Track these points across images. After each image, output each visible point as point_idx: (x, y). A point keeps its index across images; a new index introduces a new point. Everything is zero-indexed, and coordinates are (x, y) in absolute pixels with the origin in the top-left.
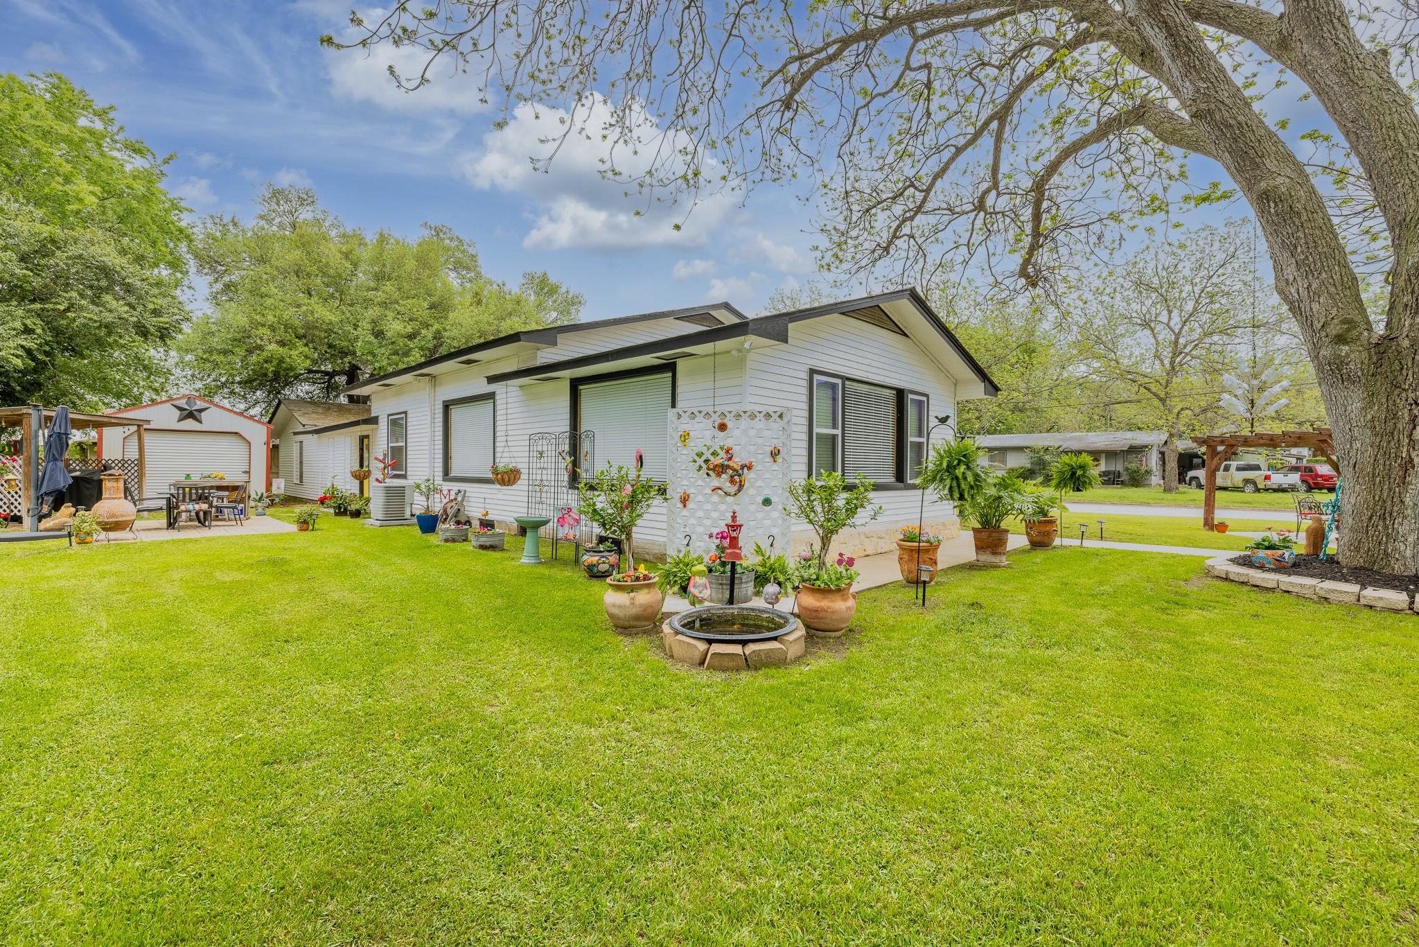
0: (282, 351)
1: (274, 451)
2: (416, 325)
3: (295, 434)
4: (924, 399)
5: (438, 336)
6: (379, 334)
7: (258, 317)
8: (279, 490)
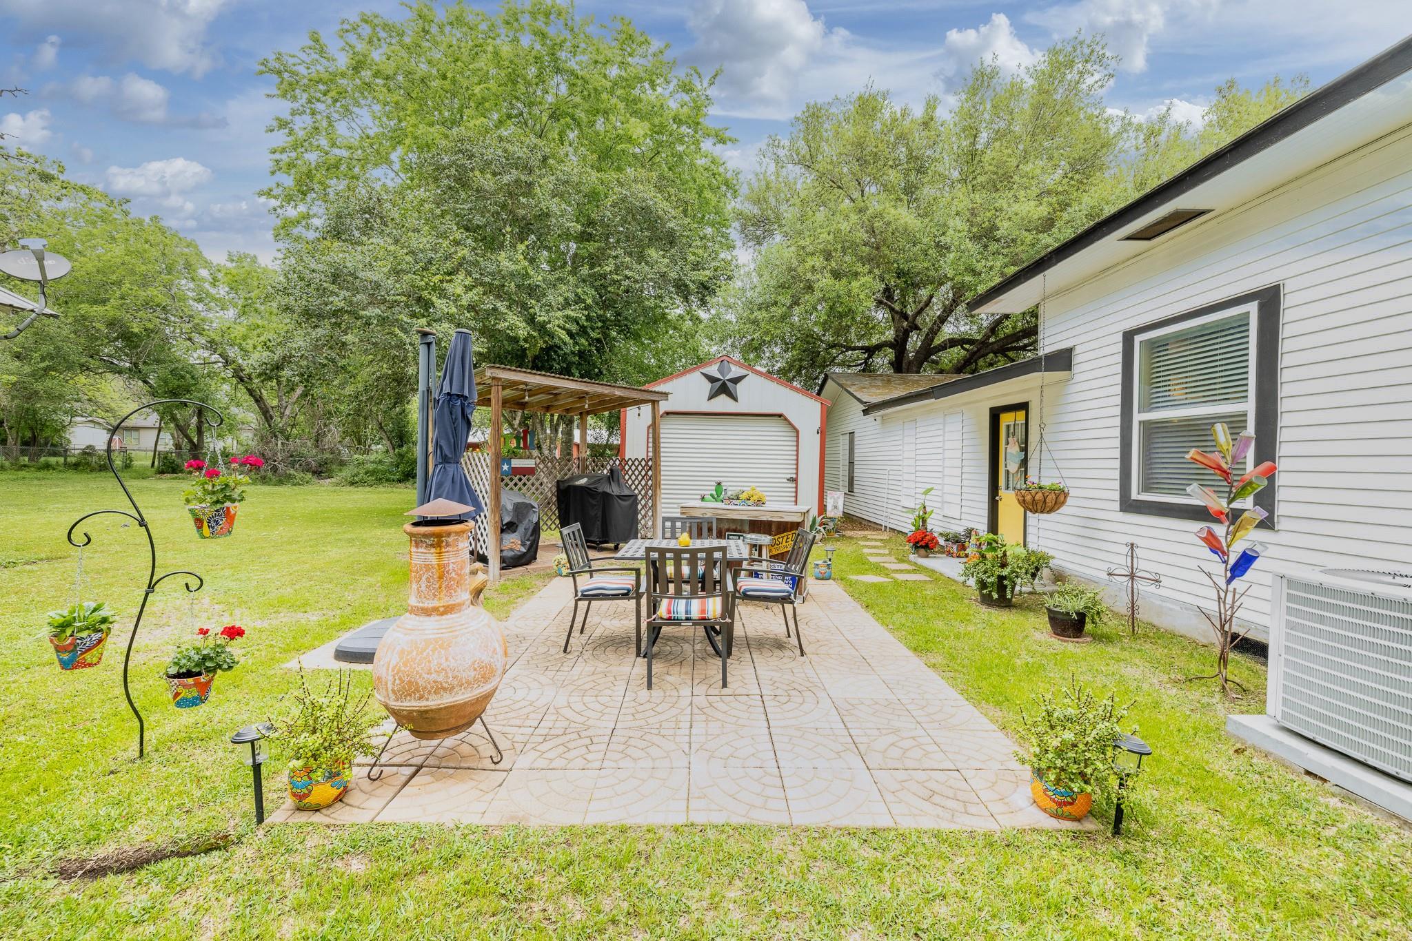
8: (836, 511)
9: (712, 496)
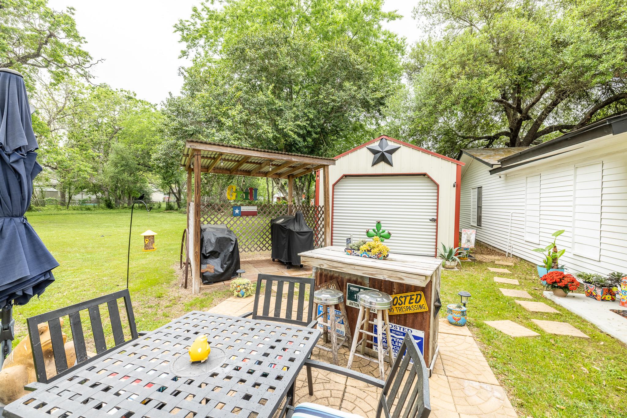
8: (469, 244)
9: (374, 230)
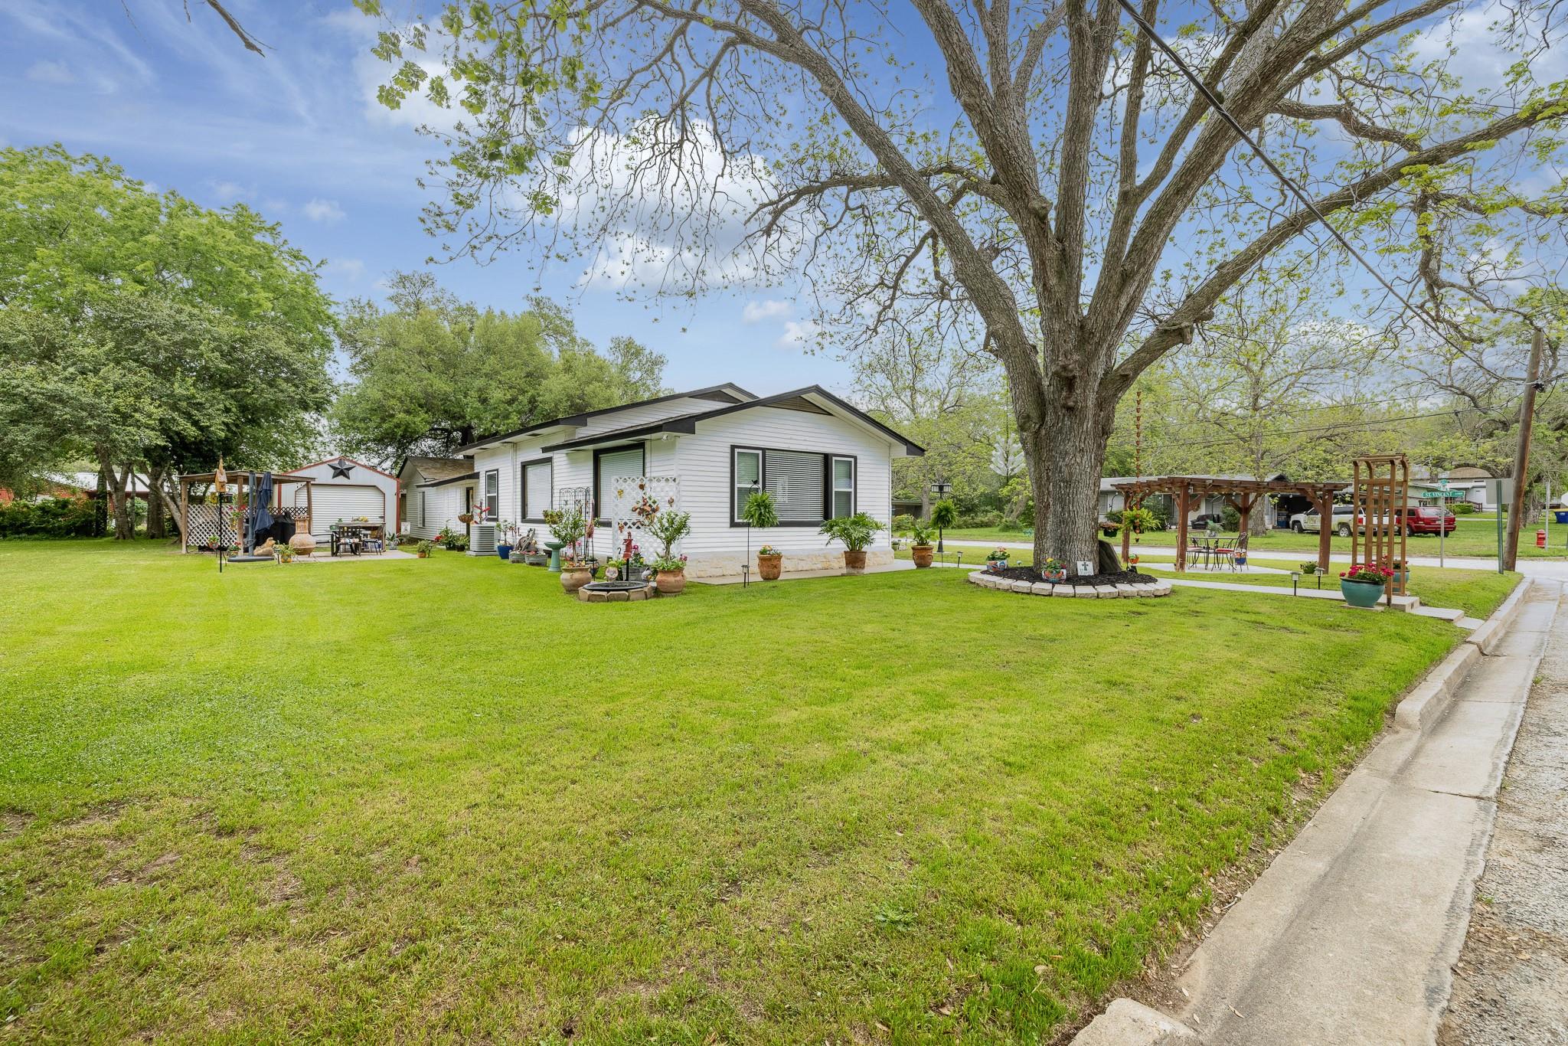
0: (408, 418)
1: (402, 500)
2: (514, 392)
3: (418, 486)
4: (852, 460)
5: (532, 401)
6: (484, 401)
7: (389, 391)
8: (406, 532)
